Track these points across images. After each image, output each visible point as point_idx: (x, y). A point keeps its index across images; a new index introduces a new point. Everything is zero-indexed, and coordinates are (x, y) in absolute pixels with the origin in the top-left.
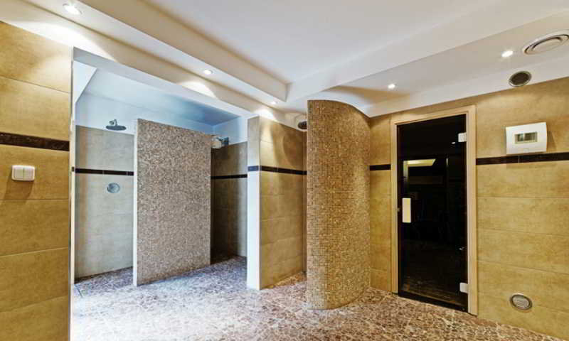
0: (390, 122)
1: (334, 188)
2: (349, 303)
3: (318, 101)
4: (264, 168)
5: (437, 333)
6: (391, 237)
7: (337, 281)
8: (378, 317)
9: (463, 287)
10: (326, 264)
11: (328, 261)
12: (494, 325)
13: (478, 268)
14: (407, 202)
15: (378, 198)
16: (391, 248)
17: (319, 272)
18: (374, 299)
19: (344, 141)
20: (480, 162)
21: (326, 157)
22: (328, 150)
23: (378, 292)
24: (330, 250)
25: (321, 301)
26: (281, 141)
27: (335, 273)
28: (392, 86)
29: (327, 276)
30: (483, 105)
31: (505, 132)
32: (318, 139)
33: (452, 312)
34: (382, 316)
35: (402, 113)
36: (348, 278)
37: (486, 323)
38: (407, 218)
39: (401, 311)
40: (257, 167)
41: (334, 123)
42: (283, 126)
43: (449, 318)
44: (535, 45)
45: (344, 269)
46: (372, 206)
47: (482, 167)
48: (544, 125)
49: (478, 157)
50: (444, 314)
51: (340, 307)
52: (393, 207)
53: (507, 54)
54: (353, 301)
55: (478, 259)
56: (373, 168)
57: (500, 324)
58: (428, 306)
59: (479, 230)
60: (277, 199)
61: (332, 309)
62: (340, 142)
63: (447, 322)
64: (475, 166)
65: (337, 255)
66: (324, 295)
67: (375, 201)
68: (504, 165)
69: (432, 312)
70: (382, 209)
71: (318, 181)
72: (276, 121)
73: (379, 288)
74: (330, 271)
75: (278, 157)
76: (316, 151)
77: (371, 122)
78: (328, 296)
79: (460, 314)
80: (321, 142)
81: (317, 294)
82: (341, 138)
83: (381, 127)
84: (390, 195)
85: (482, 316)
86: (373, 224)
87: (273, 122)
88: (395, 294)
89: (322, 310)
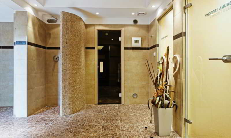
0: (95, 28)
1: (75, 56)
2: (80, 110)
3: (67, 13)
4: (29, 44)
5: (114, 110)
6: (95, 80)
7: (76, 101)
8: (94, 112)
9: (120, 95)
10: (71, 92)
11: (72, 91)
12: (129, 105)
13: (124, 87)
14: (102, 64)
15: (89, 62)
16: (95, 84)
17: (68, 97)
18: (89, 107)
19: (78, 34)
20: (125, 48)
21: (71, 41)
22: (72, 37)
23: (90, 105)
24: (73, 86)
25: (68, 111)
26: (36, 28)
27: (75, 97)
28: (97, 13)
29: (72, 98)
30: (126, 28)
31: (132, 39)
32: (68, 32)
33: (117, 105)
34: (95, 111)
35: (100, 25)
36: (80, 98)
37: (127, 105)
38: (102, 71)
39: (101, 108)
40: (25, 42)
41: (74, 25)
42: (38, 19)
43: (116, 107)
44: (139, 14)
45: (78, 95)
46: (87, 66)
47: (126, 50)
48: (140, 38)
49: (125, 47)
50: (115, 106)
51: (77, 112)
52: (96, 66)
53: (133, 14)
54: (81, 109)
55: (124, 83)
56: (87, 48)
57: (130, 105)
58: (109, 105)
59: (125, 73)
60: (35, 62)
61: (73, 114)
62: (77, 34)
63: (116, 108)
64: (124, 50)
65: (76, 88)
66: (70, 108)
67: (88, 63)
68: (131, 50)
69: (111, 106)
70: (91, 68)
71: (67, 52)
72: (34, 15)
73: (90, 103)
74: (73, 96)
75: (36, 38)
76: (66, 37)
77: (87, 26)
78: (72, 108)
79: (119, 105)
80: (69, 33)
81: (67, 108)
82: (77, 32)
83: (91, 29)
84: (95, 61)
85: (126, 104)
86: (87, 74)
87: (33, 16)
88: (97, 104)
89: (69, 115)
